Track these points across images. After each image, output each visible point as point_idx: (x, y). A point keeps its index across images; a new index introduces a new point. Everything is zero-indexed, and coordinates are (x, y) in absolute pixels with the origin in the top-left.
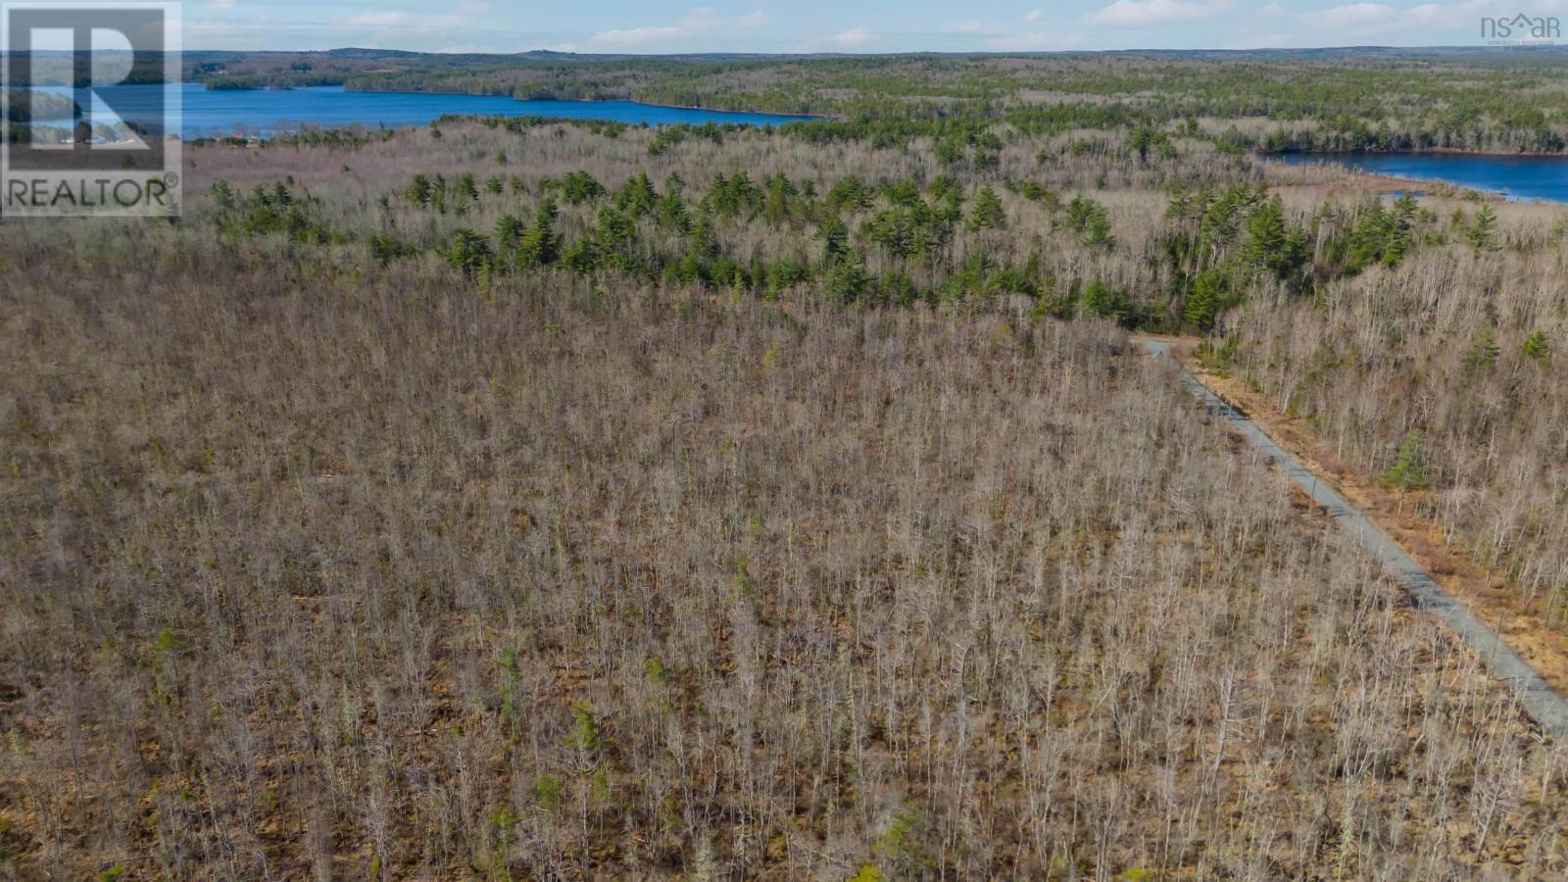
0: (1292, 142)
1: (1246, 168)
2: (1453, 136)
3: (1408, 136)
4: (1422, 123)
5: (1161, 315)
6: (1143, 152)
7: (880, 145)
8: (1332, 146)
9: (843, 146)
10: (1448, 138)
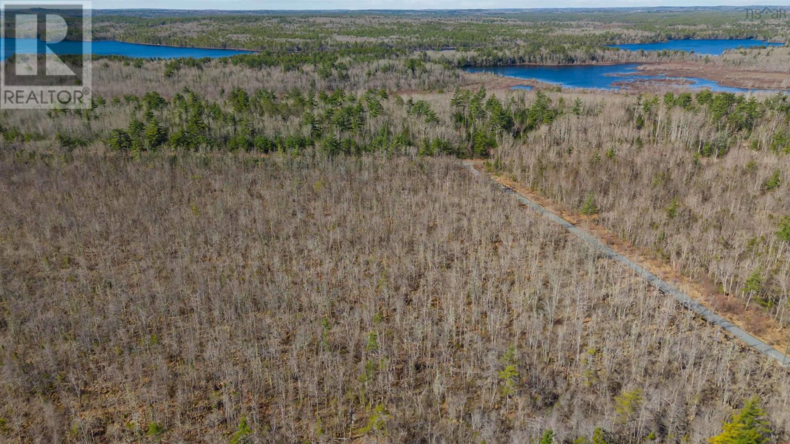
0: (467, 62)
1: (458, 76)
2: (532, 57)
3: (514, 58)
4: (518, 52)
5: (464, 151)
6: (413, 70)
7: (288, 69)
8: (485, 63)
9: (269, 70)
10: (530, 58)
